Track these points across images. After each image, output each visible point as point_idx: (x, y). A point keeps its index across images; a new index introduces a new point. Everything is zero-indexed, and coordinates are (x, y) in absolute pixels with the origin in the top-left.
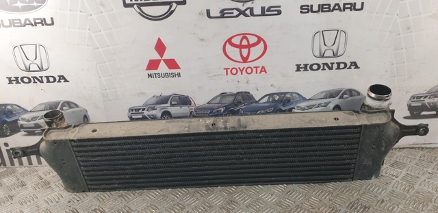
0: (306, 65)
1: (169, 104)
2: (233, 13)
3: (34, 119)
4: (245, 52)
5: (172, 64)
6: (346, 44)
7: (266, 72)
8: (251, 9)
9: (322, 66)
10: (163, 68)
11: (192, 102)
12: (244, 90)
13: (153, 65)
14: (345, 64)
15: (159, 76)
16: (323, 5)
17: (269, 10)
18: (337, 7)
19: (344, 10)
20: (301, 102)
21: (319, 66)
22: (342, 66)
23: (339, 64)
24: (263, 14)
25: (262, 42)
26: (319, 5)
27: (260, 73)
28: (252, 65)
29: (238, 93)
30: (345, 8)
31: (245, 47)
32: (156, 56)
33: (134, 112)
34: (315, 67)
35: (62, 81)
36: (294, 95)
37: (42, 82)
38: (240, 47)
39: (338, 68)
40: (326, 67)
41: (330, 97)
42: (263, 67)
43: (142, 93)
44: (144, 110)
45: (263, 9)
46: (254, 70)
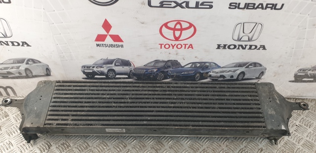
0: (225, 46)
1: (113, 65)
2: (171, 5)
3: (5, 68)
4: (177, 33)
5: (116, 38)
6: (260, 33)
7: (192, 48)
8: (187, 3)
9: (237, 47)
10: (109, 40)
11: (132, 64)
12: (173, 59)
13: (101, 38)
14: (256, 47)
15: (106, 46)
16: (249, 4)
17: (202, 4)
18: (260, 6)
19: (266, 9)
20: (216, 68)
21: (235, 46)
22: (253, 47)
23: (251, 46)
24: (197, 7)
25: (193, 27)
26: (246, 4)
27: (188, 48)
28: (182, 43)
29: (169, 61)
30: (267, 7)
31: (178, 30)
32: (103, 32)
33: (86, 68)
34: (232, 47)
35: (26, 45)
36: (212, 64)
37: (8, 45)
38: (174, 29)
39: (250, 48)
40: (240, 47)
41: (238, 67)
42: (191, 45)
43: (92, 57)
44: (93, 67)
45: (197, 3)
46: (184, 46)
